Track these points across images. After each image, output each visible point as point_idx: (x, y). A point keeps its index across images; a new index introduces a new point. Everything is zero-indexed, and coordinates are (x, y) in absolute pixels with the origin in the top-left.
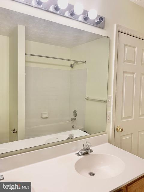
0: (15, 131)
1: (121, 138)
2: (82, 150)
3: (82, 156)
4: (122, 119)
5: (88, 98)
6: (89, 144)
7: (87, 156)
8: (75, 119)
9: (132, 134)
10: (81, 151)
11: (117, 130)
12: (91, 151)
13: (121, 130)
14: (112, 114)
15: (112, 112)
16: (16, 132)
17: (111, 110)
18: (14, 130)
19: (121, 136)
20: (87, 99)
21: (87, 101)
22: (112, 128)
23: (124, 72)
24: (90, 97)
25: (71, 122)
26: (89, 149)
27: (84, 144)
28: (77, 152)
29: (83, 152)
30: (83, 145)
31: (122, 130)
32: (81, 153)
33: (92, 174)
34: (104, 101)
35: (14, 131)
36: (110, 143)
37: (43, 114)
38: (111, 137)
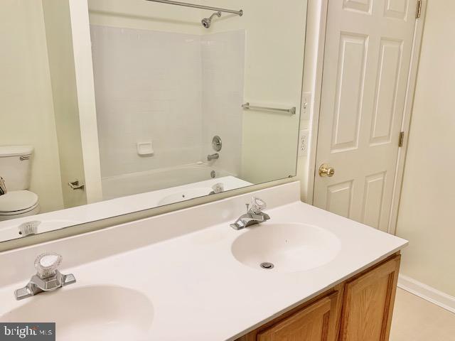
0: (78, 186)
1: (328, 190)
2: (244, 216)
3: (245, 230)
4: (332, 148)
5: (248, 104)
6: (261, 204)
7: (255, 229)
8: (216, 157)
9: (352, 181)
10: (243, 219)
11: (321, 173)
12: (266, 218)
13: (330, 172)
14: (310, 135)
15: (310, 132)
16: (82, 188)
17: (309, 128)
18: (76, 183)
19: (329, 187)
20: (247, 107)
21: (246, 113)
22: (310, 170)
23: (342, 33)
24: (253, 103)
25: (207, 163)
26: (260, 214)
27: (248, 205)
28: (233, 222)
29: (248, 220)
30: (246, 206)
31: (332, 173)
32: (243, 222)
33: (267, 266)
34: (288, 111)
35: (76, 187)
36: (303, 200)
37: (140, 145)
38: (306, 189)
